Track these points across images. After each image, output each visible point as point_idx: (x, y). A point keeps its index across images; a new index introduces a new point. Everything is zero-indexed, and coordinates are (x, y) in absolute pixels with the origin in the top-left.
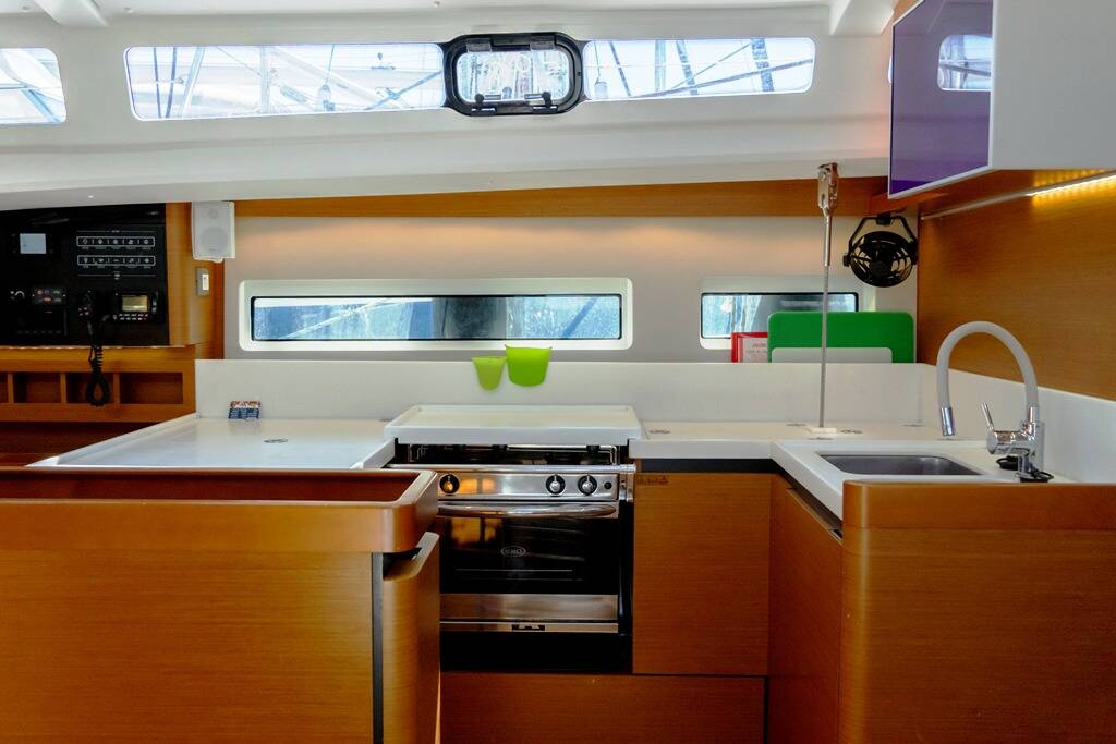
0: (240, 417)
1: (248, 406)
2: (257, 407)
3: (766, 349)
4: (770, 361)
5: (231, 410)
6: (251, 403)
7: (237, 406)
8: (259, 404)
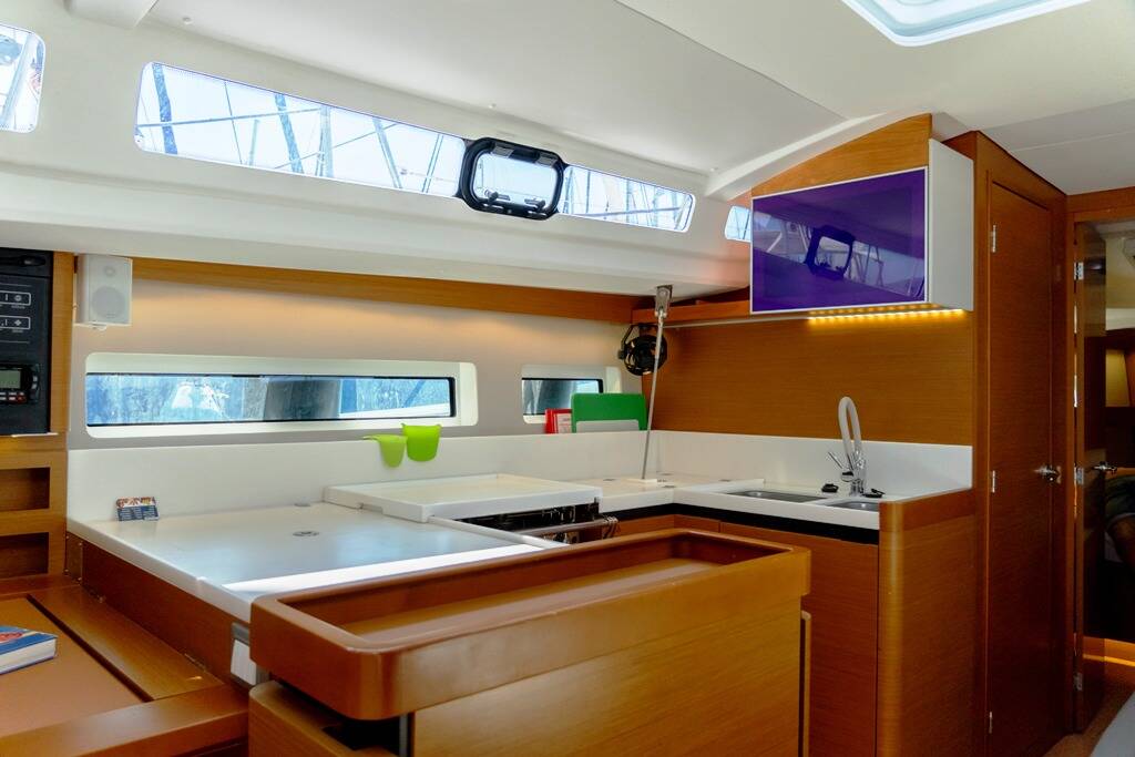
0: (134, 517)
1: (140, 504)
2: (151, 503)
3: (570, 422)
4: (574, 431)
5: (120, 510)
6: (143, 499)
7: (126, 505)
8: (154, 500)
